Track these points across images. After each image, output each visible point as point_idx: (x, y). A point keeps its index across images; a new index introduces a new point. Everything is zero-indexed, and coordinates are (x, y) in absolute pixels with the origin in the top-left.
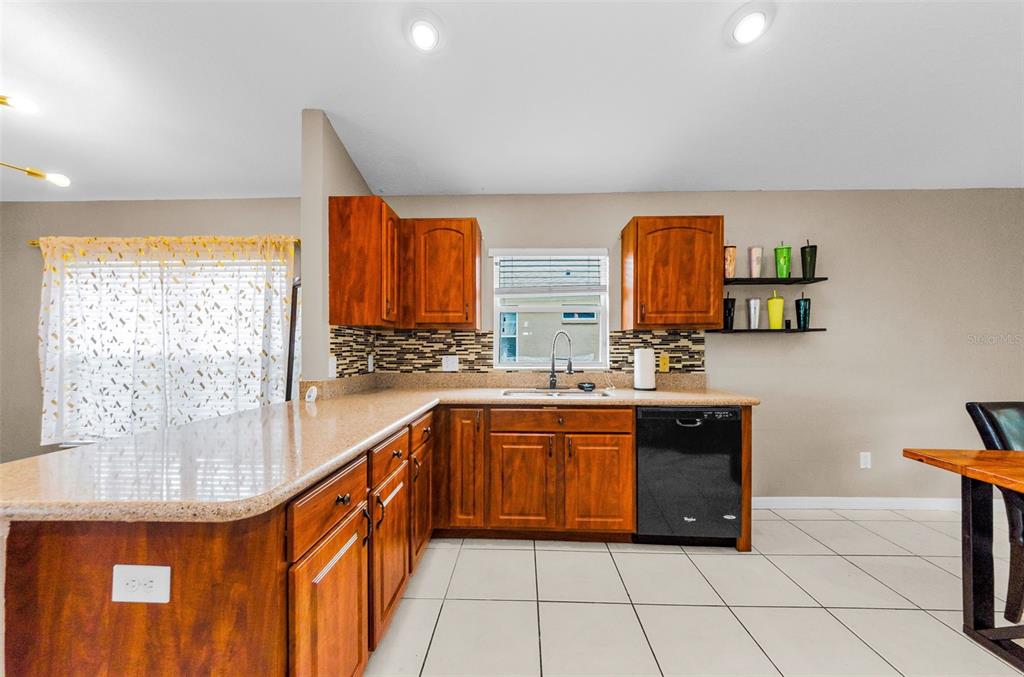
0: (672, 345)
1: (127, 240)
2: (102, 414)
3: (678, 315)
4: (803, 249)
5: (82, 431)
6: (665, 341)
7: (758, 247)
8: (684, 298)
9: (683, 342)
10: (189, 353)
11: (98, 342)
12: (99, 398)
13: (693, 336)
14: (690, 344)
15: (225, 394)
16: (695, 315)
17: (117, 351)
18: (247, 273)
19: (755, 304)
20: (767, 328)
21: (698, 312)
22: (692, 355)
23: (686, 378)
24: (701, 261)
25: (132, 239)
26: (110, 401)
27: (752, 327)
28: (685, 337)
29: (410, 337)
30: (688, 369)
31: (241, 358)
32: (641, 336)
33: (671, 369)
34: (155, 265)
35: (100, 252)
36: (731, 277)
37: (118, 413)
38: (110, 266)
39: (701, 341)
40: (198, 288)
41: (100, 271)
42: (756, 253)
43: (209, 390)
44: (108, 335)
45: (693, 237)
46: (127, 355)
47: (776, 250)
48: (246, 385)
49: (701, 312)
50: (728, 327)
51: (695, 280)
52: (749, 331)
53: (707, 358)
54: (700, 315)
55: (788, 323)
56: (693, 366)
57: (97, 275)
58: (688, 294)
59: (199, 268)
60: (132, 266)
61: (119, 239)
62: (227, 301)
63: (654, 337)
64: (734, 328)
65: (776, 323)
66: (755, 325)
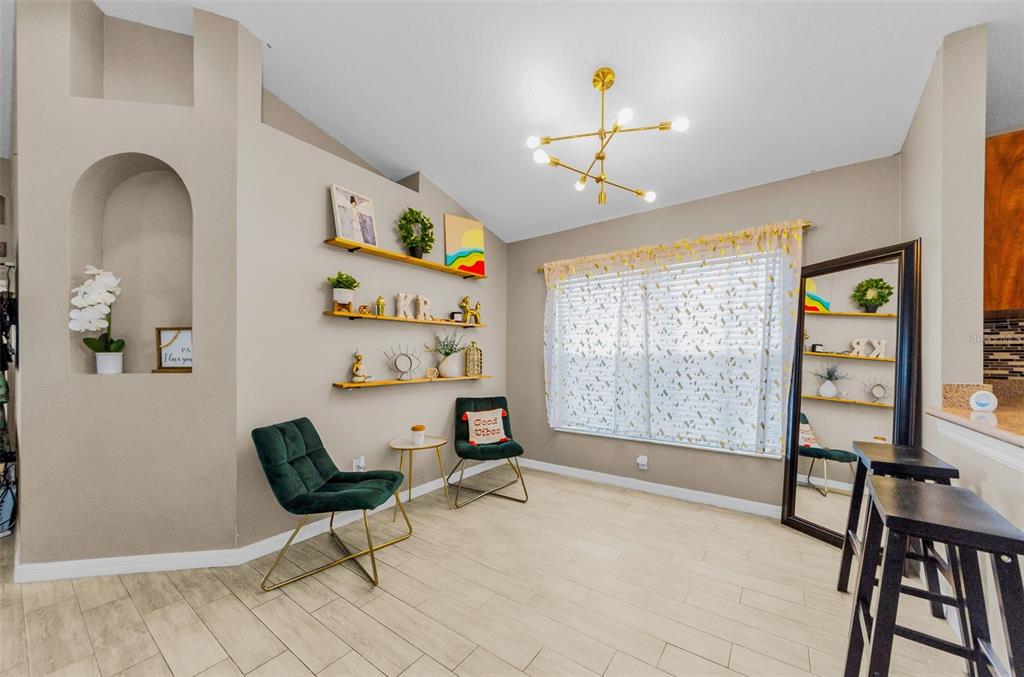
1: (611, 254)
2: (587, 406)
5: (570, 419)
10: (670, 354)
11: (586, 345)
12: (586, 392)
15: (706, 395)
17: (601, 352)
18: (737, 269)
25: (615, 254)
26: (594, 396)
29: (1005, 328)
31: (732, 359)
34: (637, 274)
35: (588, 269)
37: (600, 405)
38: (596, 279)
40: (679, 291)
41: (588, 285)
43: (688, 390)
44: (594, 340)
46: (609, 356)
48: (737, 387)
57: (585, 288)
59: (680, 271)
60: (614, 277)
61: (605, 256)
62: (711, 301)
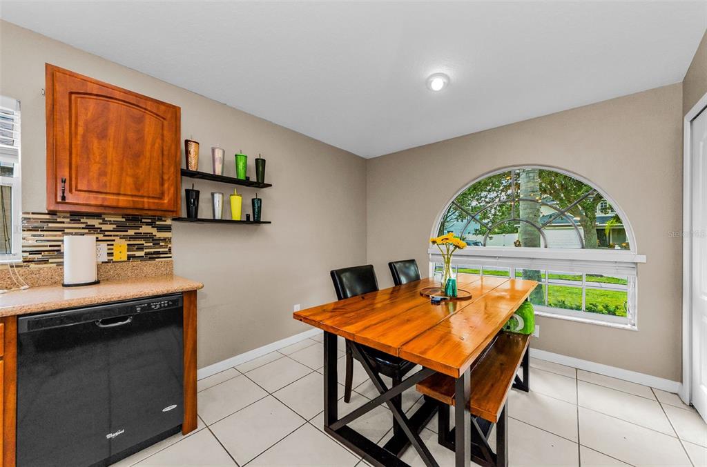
0: (131, 232)
3: (121, 198)
4: (257, 160)
6: (120, 227)
7: (221, 149)
8: (129, 180)
9: (146, 229)
13: (157, 223)
14: (154, 231)
16: (146, 200)
19: (218, 198)
20: (228, 219)
21: (149, 197)
22: (156, 242)
23: (149, 266)
24: (153, 145)
27: (217, 218)
28: (148, 224)
30: (151, 256)
32: (82, 221)
33: (129, 257)
36: (194, 170)
39: (168, 228)
42: (218, 154)
45: (143, 117)
47: (236, 156)
49: (153, 198)
50: (192, 217)
51: (144, 163)
52: (214, 221)
53: (174, 245)
54: (151, 201)
55: (248, 216)
56: (158, 253)
58: (136, 177)
63: (105, 222)
64: (199, 217)
65: (237, 215)
66: (218, 216)
